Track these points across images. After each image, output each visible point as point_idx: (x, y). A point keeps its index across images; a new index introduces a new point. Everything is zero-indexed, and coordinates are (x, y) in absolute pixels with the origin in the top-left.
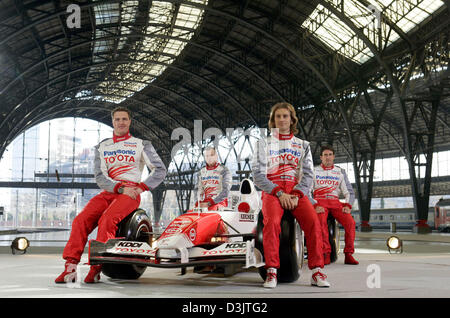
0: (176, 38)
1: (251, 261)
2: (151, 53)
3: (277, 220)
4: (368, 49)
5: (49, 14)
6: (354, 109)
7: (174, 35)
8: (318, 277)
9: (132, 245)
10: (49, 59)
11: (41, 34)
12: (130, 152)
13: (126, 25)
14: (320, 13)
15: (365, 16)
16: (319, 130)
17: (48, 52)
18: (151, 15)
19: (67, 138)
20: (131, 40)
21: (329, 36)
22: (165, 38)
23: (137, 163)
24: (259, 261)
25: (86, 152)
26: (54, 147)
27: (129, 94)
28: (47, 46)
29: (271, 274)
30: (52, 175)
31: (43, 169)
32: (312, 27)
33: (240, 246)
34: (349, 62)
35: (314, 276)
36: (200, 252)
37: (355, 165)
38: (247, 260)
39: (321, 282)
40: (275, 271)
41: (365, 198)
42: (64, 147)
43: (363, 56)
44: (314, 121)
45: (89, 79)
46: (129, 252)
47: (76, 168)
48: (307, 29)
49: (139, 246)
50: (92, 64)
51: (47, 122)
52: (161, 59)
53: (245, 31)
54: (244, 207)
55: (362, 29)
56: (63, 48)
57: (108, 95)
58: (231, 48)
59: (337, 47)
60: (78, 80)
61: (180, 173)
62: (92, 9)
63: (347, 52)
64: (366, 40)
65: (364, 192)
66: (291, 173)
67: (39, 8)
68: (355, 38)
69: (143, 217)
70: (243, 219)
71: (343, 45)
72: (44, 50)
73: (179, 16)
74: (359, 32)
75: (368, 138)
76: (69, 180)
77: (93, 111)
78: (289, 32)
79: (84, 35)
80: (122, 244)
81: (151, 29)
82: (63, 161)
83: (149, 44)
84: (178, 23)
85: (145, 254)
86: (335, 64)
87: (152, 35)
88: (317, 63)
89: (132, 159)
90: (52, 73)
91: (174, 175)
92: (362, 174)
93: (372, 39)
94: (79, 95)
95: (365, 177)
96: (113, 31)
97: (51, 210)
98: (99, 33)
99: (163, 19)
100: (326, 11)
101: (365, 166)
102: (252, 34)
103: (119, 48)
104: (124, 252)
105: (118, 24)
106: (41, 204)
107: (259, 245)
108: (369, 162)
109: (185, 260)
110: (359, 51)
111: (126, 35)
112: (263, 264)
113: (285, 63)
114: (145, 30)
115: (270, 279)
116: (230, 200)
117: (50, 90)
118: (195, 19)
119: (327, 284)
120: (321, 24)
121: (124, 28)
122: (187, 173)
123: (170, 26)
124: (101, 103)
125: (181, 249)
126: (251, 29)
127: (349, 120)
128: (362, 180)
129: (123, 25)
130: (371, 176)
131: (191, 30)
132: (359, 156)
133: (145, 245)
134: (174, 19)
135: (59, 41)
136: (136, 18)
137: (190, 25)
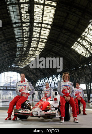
0: (38, 51)
1: (57, 115)
2: (31, 55)
3: (64, 104)
4: (89, 54)
5: (5, 45)
6: (86, 69)
7: (37, 50)
8: (75, 120)
9: (25, 110)
10: (5, 56)
11: (3, 50)
12: (25, 85)
13: (25, 47)
14: (76, 44)
15: (88, 45)
16: (76, 75)
17: (4, 54)
18: (31, 45)
19: (9, 77)
20: (26, 51)
21: (79, 50)
22: (35, 51)
23: (27, 88)
24: (59, 115)
25: (14, 81)
26: (6, 79)
27: (25, 66)
28: (4, 53)
29: (63, 119)
30: (5, 87)
31: (2, 85)
32: (74, 48)
33: (54, 111)
34: (84, 57)
35: (74, 119)
36: (43, 112)
37: (86, 85)
38: (56, 115)
39: (76, 121)
40: (64, 118)
41: (89, 94)
42: (8, 79)
43: (88, 56)
44: (75, 73)
45: (15, 62)
46: (25, 112)
47: (11, 85)
48: (73, 48)
49: (27, 110)
50: (16, 58)
51: (4, 73)
52: (34, 56)
53: (56, 49)
54: (56, 99)
55: (87, 48)
56: (9, 54)
57: (20, 66)
58: (53, 53)
59: (81, 53)
60: (12, 62)
61: (39, 87)
62: (16, 43)
63: (84, 54)
64: (89, 51)
65: (89, 92)
66: (68, 91)
67: (2, 43)
68: (86, 51)
69: (28, 102)
70: (55, 103)
71: (83, 53)
72: (3, 54)
73: (39, 45)
74: (87, 49)
75: (89, 77)
76: (9, 88)
77: (16, 70)
78: (68, 49)
79: (14, 50)
80: (23, 110)
81: (31, 48)
82: (8, 83)
83: (31, 52)
84: (38, 47)
85: (29, 113)
86: (80, 58)
87: (32, 50)
88: (76, 57)
89: (26, 87)
90: (5, 60)
91: (37, 87)
92: (88, 87)
93: (90, 51)
94: (12, 66)
95: (89, 88)
96: (21, 49)
97: (4, 96)
98: (18, 50)
99: (35, 46)
100: (78, 44)
101: (89, 85)
102: (58, 49)
103: (23, 53)
104: (23, 112)
105: (23, 47)
106: (2, 95)
107: (59, 111)
108: (90, 84)
109: (39, 115)
110: (87, 54)
111: (25, 50)
112: (60, 116)
113: (67, 57)
114: (30, 49)
115: (62, 120)
116: (52, 96)
117: (5, 64)
118: (43, 46)
119: (78, 122)
120: (76, 47)
121: (24, 48)
122: (41, 87)
123: (36, 48)
124: (18, 68)
125: (38, 112)
126: (58, 48)
127: (84, 72)
128: (88, 89)
129: (24, 47)
130: (90, 88)
131: (42, 49)
132: (87, 82)
133: (29, 110)
134: (37, 46)
135: (7, 52)
136: (27, 45)
137: (42, 47)
